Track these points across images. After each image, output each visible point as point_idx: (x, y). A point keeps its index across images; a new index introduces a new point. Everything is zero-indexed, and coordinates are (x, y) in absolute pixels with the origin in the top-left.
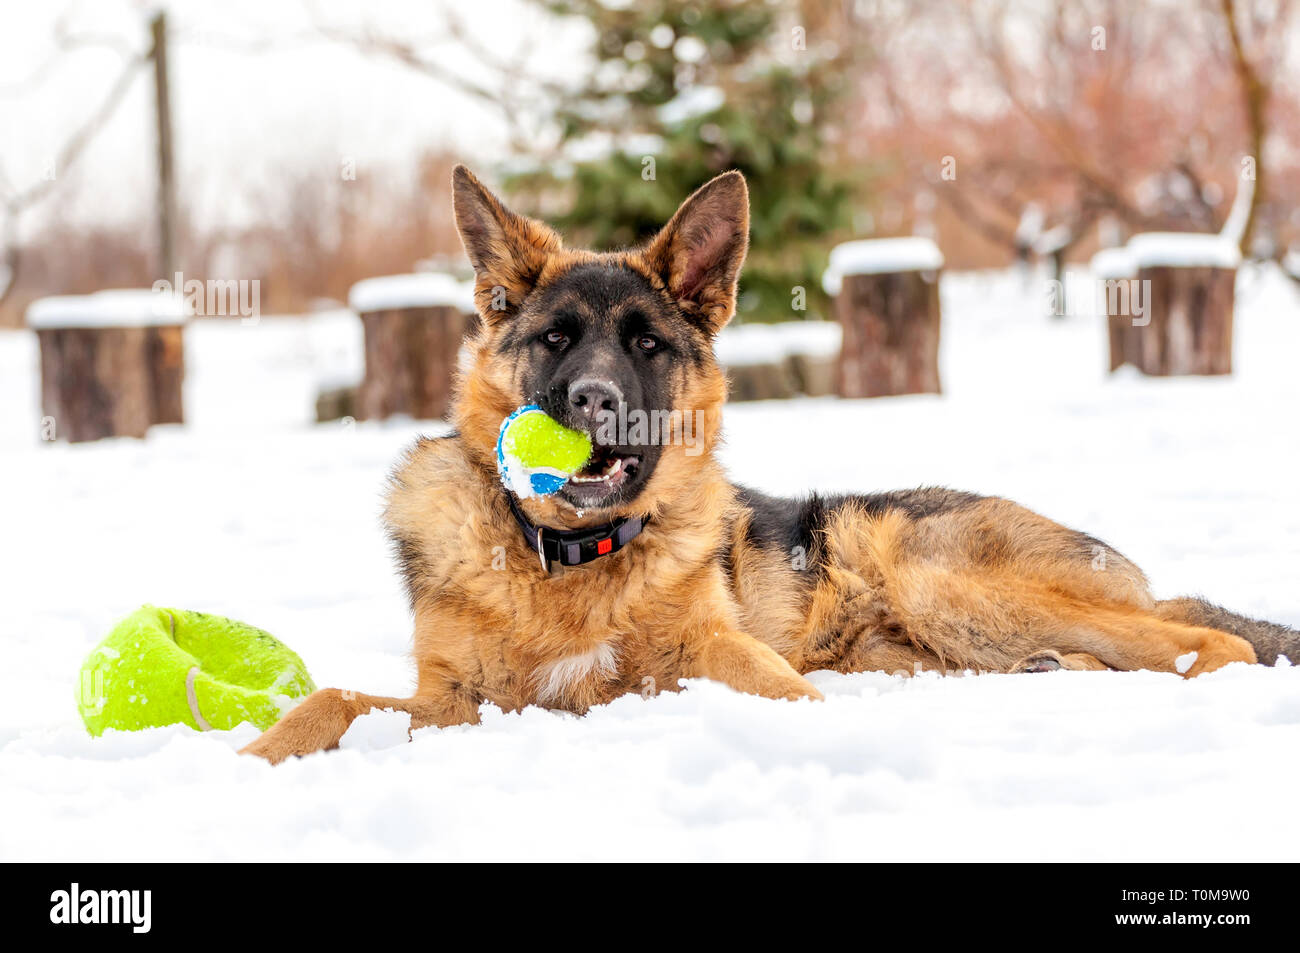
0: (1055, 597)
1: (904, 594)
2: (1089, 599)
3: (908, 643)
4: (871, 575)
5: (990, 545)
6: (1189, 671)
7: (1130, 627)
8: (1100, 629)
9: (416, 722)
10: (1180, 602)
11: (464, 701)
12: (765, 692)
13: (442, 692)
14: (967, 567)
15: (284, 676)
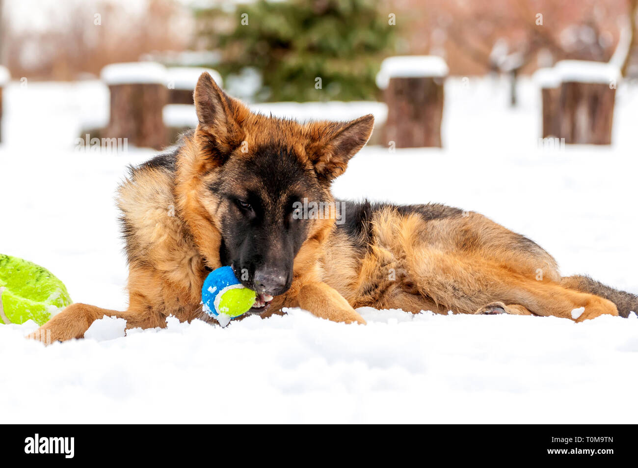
0: (504, 271)
1: (417, 265)
2: (523, 273)
3: (417, 294)
4: (398, 251)
5: (468, 239)
6: (579, 318)
7: (546, 291)
8: (529, 291)
9: (129, 325)
10: (575, 278)
11: (155, 316)
12: (333, 318)
13: (143, 309)
14: (454, 251)
15: (54, 295)
